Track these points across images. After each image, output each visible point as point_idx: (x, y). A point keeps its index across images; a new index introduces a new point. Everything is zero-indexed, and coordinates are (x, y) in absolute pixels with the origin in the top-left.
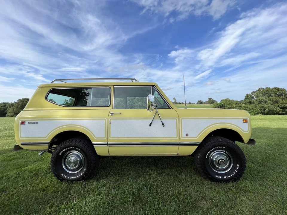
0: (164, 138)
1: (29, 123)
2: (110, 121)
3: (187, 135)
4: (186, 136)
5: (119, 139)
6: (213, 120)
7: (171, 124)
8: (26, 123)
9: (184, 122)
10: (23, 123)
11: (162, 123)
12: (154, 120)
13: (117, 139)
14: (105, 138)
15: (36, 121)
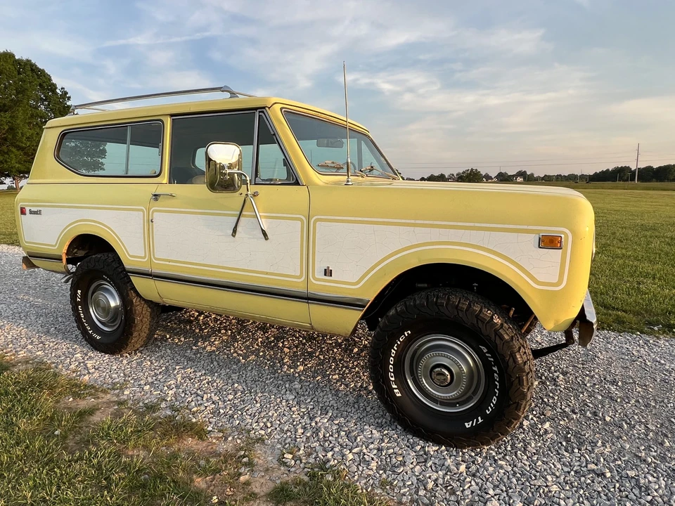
0: (267, 273)
1: (31, 212)
2: (152, 217)
3: (328, 272)
4: (325, 275)
5: (170, 263)
6: (417, 229)
7: (287, 233)
8: (28, 212)
9: (323, 230)
10: (23, 212)
11: (263, 230)
12: (241, 218)
13: (168, 263)
14: (145, 257)
15: (39, 209)
